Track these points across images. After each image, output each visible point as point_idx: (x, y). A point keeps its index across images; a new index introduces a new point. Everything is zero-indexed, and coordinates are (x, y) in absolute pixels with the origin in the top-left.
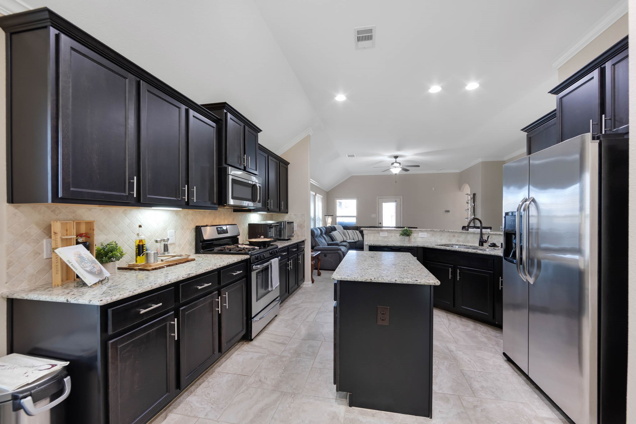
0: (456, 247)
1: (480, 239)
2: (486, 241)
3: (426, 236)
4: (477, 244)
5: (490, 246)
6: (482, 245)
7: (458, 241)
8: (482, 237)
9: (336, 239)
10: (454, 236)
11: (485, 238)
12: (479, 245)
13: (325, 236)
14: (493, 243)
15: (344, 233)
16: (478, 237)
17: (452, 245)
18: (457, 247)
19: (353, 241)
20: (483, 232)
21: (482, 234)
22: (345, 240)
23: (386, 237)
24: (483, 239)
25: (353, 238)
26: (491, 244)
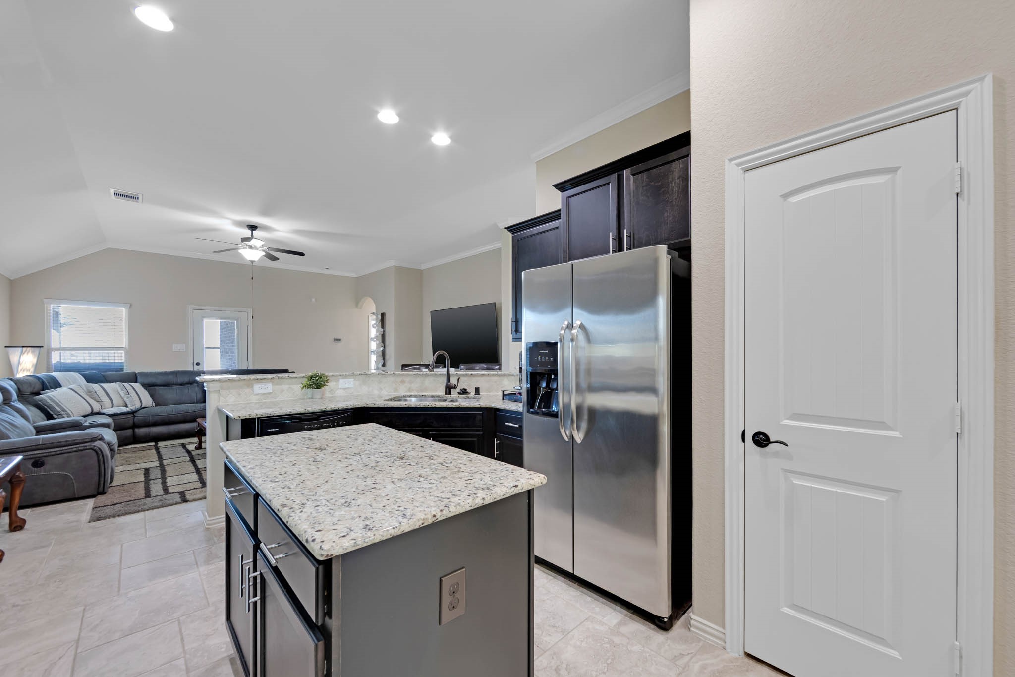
0: (411, 401)
1: (447, 384)
2: (455, 387)
3: (351, 385)
4: (441, 392)
5: (460, 393)
6: (450, 393)
7: (410, 390)
8: (449, 382)
9: (64, 410)
10: (403, 382)
11: (453, 381)
12: (446, 394)
13: (19, 405)
14: (463, 389)
15: (90, 392)
16: (445, 379)
17: (405, 398)
18: (414, 399)
19: (125, 409)
20: (450, 373)
21: (448, 376)
22: (95, 410)
23: (269, 393)
24: (451, 383)
25: (121, 402)
26: (461, 390)
